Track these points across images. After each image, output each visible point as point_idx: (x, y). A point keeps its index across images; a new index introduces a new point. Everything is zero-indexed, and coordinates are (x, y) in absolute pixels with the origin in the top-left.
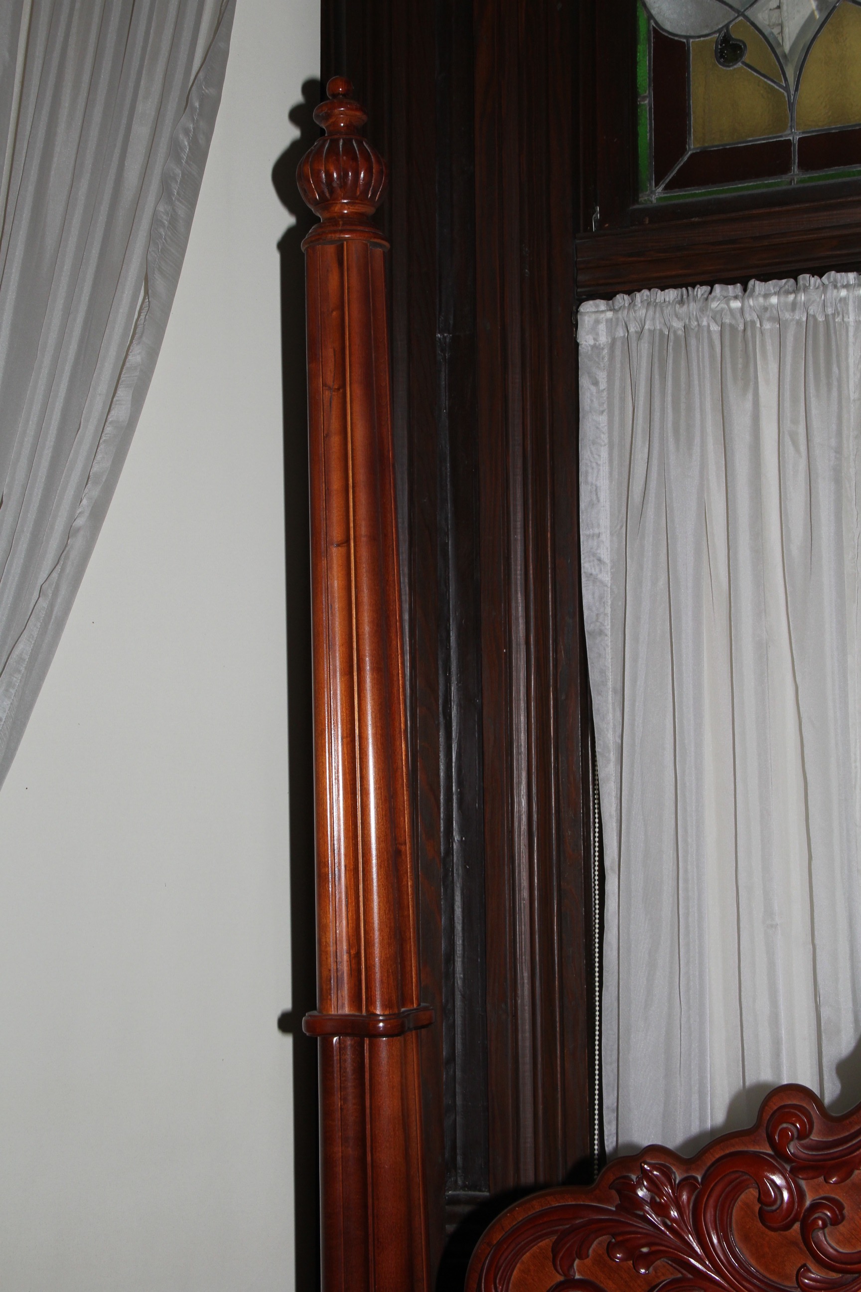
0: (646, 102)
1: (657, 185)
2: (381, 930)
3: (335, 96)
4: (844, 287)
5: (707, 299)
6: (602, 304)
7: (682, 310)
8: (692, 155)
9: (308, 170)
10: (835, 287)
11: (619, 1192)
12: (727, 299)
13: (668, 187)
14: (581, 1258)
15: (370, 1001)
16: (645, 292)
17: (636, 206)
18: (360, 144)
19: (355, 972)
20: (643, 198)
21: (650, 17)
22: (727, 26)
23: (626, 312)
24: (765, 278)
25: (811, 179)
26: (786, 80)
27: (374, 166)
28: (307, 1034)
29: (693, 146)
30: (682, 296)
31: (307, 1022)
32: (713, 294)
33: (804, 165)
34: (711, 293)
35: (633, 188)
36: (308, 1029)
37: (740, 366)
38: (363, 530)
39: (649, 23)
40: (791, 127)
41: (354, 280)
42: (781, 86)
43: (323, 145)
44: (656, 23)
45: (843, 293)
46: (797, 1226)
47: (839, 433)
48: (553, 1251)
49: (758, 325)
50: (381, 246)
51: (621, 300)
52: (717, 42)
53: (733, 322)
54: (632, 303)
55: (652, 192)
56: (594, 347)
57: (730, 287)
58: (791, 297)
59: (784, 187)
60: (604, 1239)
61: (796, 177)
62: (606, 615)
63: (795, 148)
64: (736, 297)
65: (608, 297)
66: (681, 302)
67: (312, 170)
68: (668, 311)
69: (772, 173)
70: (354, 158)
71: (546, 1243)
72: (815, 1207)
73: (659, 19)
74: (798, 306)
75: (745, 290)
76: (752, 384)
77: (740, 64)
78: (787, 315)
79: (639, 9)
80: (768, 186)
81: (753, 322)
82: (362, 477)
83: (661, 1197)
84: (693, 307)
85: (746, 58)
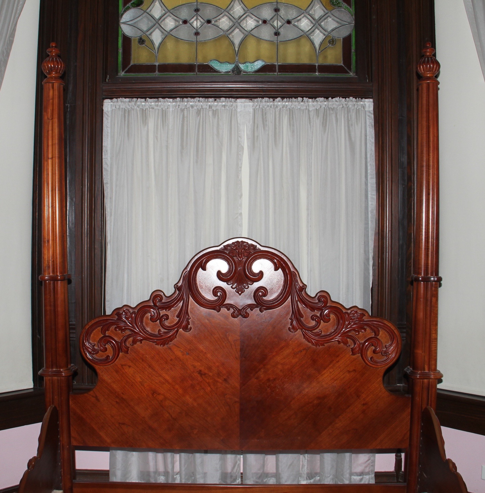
0: (120, 51)
1: (123, 71)
2: (59, 255)
3: (52, 47)
4: (169, 102)
5: (136, 102)
6: (109, 100)
7: (130, 104)
8: (132, 65)
9: (46, 64)
10: (167, 102)
11: (117, 315)
12: (141, 102)
13: (126, 72)
14: (108, 331)
15: (57, 272)
16: (121, 98)
17: (117, 76)
18: (59, 59)
19: (53, 265)
20: (119, 74)
21: (122, 31)
22: (141, 36)
23: (116, 103)
24: (151, 98)
25: (161, 75)
26: (155, 50)
27: (62, 65)
28: (40, 280)
29: (132, 63)
30: (130, 100)
31: (40, 277)
32: (138, 100)
33: (159, 71)
34: (137, 100)
35: (117, 72)
36: (41, 279)
37: (144, 119)
38: (57, 156)
39: (122, 32)
40: (156, 62)
41: (56, 93)
42: (154, 52)
43: (50, 59)
44: (124, 32)
45: (169, 104)
46: (158, 321)
47: (168, 137)
48: (101, 329)
49: (149, 109)
50: (63, 84)
51: (115, 100)
52: (138, 39)
53: (143, 108)
54: (117, 102)
55: (121, 73)
56: (107, 111)
57: (142, 99)
58: (157, 103)
59: (154, 76)
60: (114, 326)
61: (157, 74)
62: (109, 179)
63: (157, 67)
64: (143, 102)
65: (111, 99)
66: (130, 102)
67: (47, 65)
68: (127, 104)
69: (151, 72)
70: (58, 63)
71: (100, 328)
72: (163, 316)
73: (124, 31)
74: (158, 106)
75: (145, 100)
76: (147, 124)
77: (144, 45)
78: (156, 108)
79: (119, 29)
80: (150, 75)
81: (147, 108)
82: (57, 142)
83: (127, 316)
84: (133, 103)
85: (146, 44)
